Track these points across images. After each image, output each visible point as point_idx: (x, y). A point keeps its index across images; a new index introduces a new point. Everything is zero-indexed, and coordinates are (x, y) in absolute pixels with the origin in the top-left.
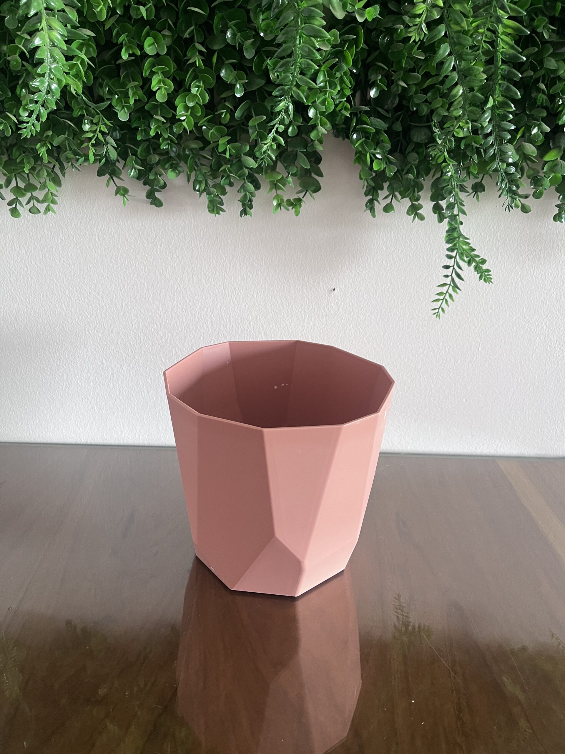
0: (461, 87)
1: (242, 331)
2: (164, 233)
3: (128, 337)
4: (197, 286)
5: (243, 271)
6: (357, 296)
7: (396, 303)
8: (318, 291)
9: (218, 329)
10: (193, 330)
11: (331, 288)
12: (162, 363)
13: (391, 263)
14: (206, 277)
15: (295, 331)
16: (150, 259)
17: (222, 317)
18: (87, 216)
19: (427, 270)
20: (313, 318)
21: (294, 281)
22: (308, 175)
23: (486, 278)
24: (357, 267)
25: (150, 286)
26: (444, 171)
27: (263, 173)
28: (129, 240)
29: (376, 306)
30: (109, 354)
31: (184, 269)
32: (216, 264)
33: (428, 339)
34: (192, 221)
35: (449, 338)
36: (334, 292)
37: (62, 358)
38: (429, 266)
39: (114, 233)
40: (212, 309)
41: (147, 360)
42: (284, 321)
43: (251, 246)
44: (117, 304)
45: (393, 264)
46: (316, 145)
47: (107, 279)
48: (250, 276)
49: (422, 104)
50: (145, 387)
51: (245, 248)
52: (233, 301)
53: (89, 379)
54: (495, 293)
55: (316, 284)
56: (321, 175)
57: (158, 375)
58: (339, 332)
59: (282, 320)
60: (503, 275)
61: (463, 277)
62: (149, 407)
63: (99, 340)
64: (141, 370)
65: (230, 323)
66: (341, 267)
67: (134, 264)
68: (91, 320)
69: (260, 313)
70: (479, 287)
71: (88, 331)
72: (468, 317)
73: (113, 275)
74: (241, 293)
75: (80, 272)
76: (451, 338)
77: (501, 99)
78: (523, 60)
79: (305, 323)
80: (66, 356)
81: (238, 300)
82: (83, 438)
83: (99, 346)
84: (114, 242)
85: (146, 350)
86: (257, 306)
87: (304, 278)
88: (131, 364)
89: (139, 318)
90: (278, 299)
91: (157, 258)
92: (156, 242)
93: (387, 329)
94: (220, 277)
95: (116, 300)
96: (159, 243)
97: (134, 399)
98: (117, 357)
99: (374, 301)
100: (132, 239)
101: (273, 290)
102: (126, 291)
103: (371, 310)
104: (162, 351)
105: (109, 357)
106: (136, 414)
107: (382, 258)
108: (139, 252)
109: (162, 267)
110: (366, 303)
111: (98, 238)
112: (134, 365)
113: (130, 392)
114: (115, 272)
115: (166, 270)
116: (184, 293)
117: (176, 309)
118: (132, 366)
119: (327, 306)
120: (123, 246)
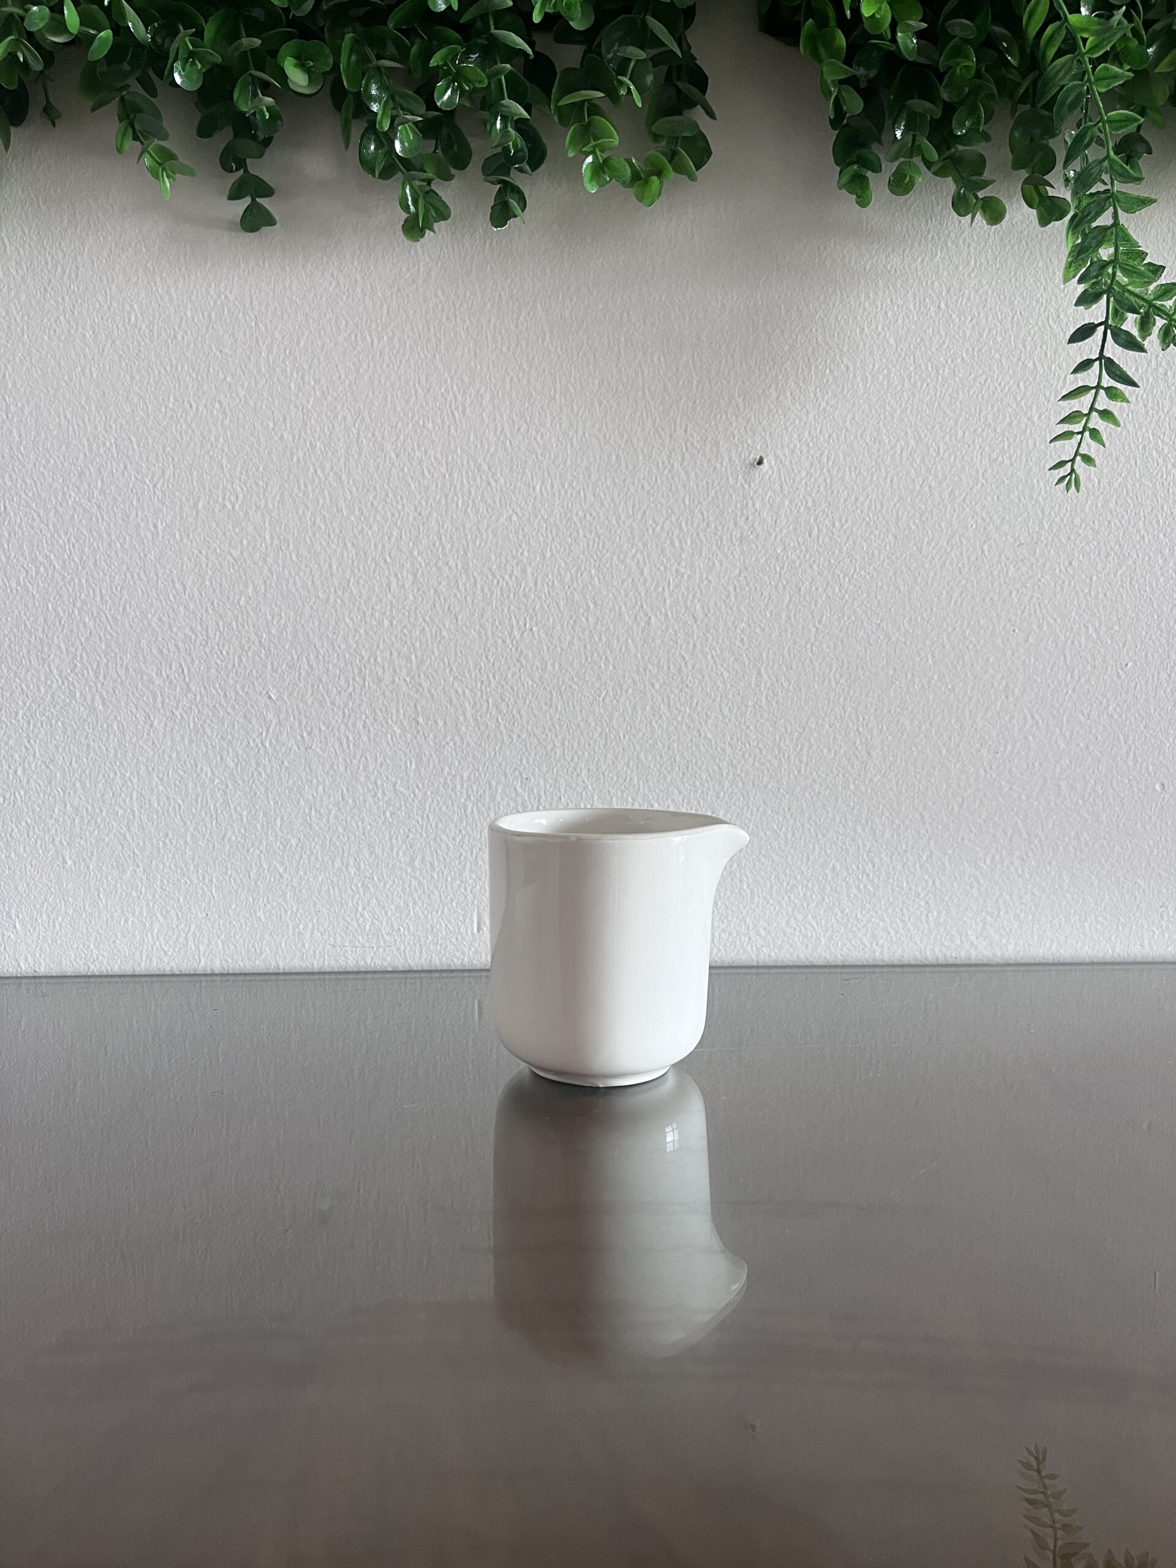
2: (279, 313)
3: (170, 626)
4: (371, 464)
5: (502, 416)
6: (825, 480)
7: (937, 495)
8: (715, 468)
9: (432, 591)
10: (361, 597)
11: (752, 456)
12: (268, 702)
13: (913, 380)
14: (398, 437)
15: (655, 589)
16: (240, 390)
17: (444, 554)
18: (64, 272)
19: (1015, 398)
20: (705, 549)
21: (646, 441)
24: (819, 395)
25: (239, 469)
28: (179, 337)
29: (882, 507)
30: (115, 681)
31: (336, 416)
32: (425, 397)
33: (1035, 599)
34: (359, 277)
35: (1093, 594)
36: (761, 467)
38: (1018, 386)
39: (139, 315)
40: (414, 533)
41: (225, 696)
42: (623, 562)
43: (523, 343)
44: (143, 524)
45: (919, 384)
47: (114, 450)
48: (523, 429)
50: (217, 781)
51: (504, 349)
52: (474, 503)
53: (52, 761)
55: (709, 446)
57: (258, 741)
59: (615, 558)
62: (228, 847)
63: (87, 639)
64: (206, 726)
65: (466, 571)
66: (774, 396)
67: (194, 407)
68: (64, 577)
69: (554, 539)
70: (1163, 442)
71: (55, 611)
73: (133, 439)
74: (496, 481)
75: (38, 434)
76: (1101, 596)
79: (683, 563)
81: (490, 502)
83: (84, 655)
84: (139, 343)
85: (224, 664)
86: (543, 517)
87: (675, 430)
88: (177, 708)
89: (204, 566)
90: (602, 495)
91: (259, 386)
92: (257, 339)
93: (917, 574)
94: (436, 435)
95: (139, 514)
96: (264, 343)
97: (185, 823)
98: (137, 689)
99: (873, 490)
100: (189, 332)
101: (588, 469)
102: (168, 486)
103: (867, 519)
104: (269, 667)
105: (114, 692)
106: (189, 870)
107: (887, 367)
108: (208, 371)
109: (273, 413)
110: (853, 497)
111: (93, 333)
112: (186, 713)
113: (172, 800)
114: (138, 429)
115: (285, 418)
116: (336, 485)
117: (310, 534)
118: (179, 717)
119: (742, 511)
120: (163, 354)
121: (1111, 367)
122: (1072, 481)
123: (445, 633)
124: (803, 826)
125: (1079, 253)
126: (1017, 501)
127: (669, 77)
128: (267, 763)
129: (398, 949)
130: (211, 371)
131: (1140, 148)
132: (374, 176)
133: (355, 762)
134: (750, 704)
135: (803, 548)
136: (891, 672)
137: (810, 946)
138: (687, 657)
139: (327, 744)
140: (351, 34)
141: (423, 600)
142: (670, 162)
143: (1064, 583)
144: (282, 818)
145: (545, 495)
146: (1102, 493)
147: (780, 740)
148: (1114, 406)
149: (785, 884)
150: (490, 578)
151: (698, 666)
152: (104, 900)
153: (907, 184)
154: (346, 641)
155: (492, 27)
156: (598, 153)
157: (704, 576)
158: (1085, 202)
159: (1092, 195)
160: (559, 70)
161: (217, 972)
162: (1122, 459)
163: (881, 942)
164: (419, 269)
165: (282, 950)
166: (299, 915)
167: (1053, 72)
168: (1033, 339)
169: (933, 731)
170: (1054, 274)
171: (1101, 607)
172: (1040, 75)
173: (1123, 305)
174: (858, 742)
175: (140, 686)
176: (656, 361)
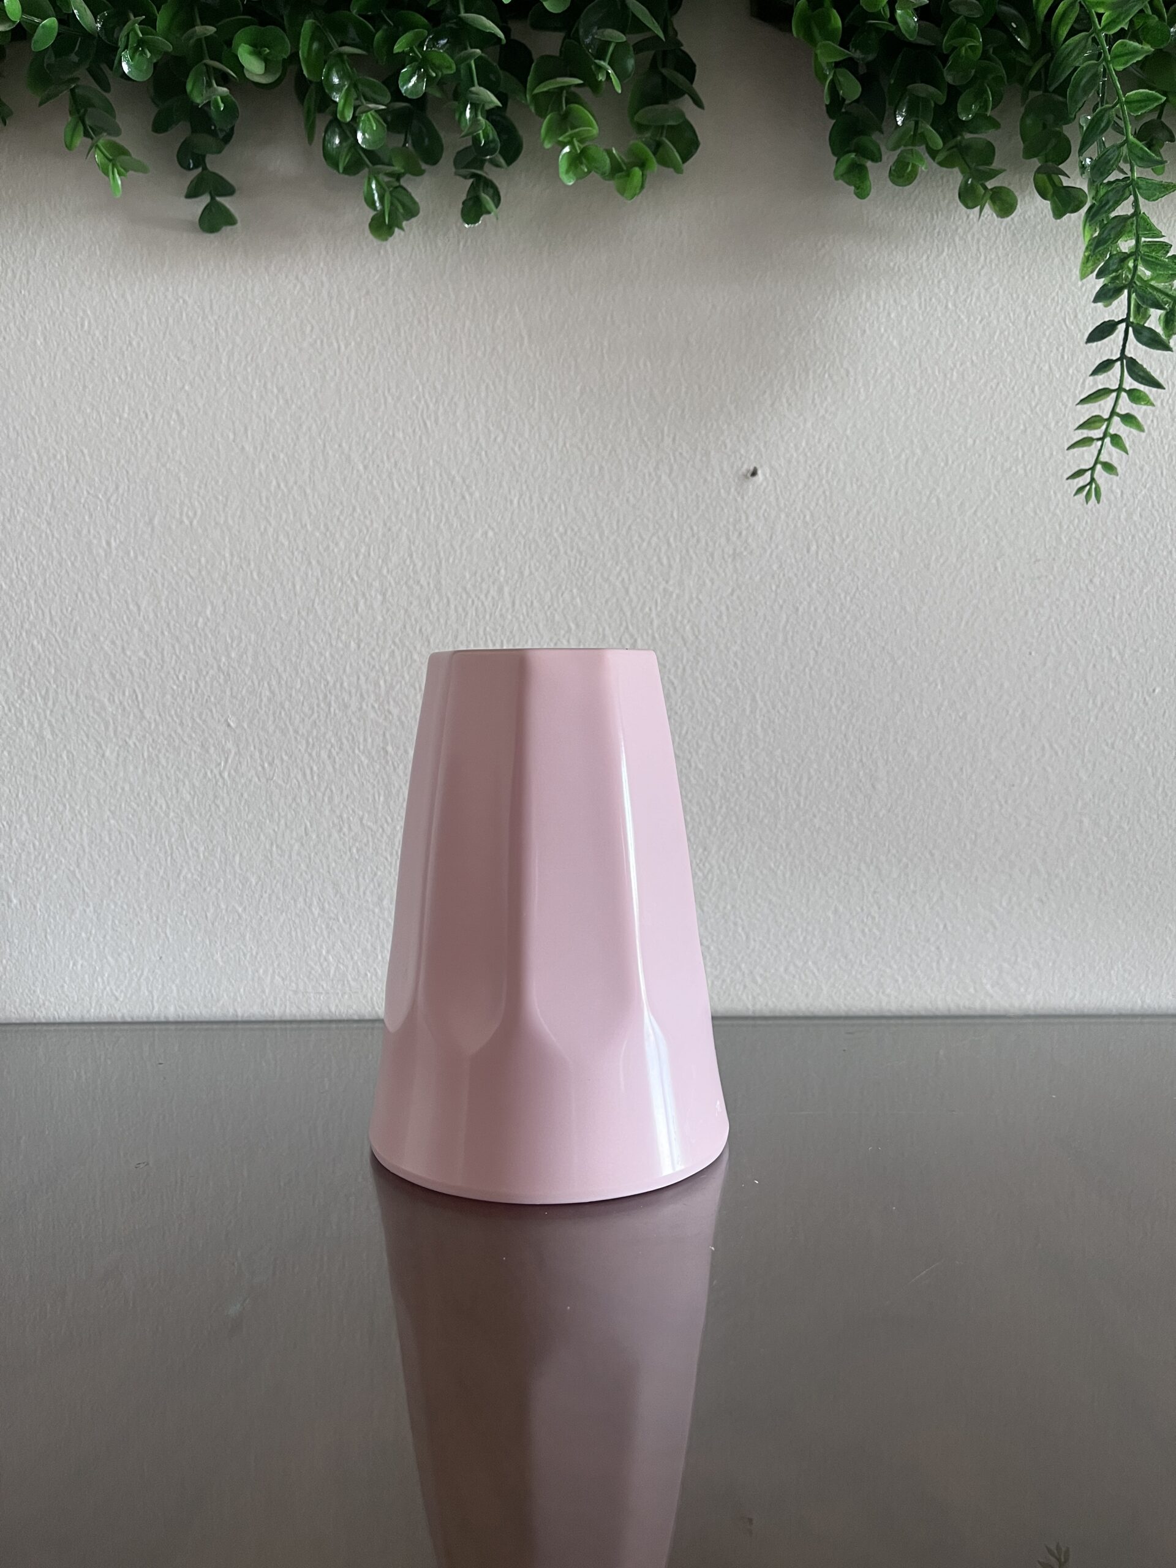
1: (477, 615)
2: (240, 318)
4: (338, 476)
5: (477, 425)
6: (824, 492)
7: (945, 508)
8: (705, 480)
9: (402, 612)
10: (326, 618)
11: (745, 467)
13: (918, 386)
14: (366, 448)
15: (642, 609)
16: (198, 399)
17: (415, 572)
18: (14, 276)
19: (1029, 403)
20: (695, 567)
21: (630, 451)
24: (817, 401)
25: (197, 483)
28: (134, 343)
29: (886, 520)
30: (65, 708)
31: (300, 426)
32: (395, 405)
33: (1053, 620)
34: (325, 279)
35: (1116, 614)
36: (755, 478)
38: (1033, 391)
39: (92, 321)
40: (383, 549)
41: (181, 724)
42: (607, 580)
43: (500, 349)
44: (95, 542)
45: (926, 389)
47: (65, 464)
48: (499, 440)
50: (172, 814)
51: (480, 354)
52: (447, 518)
55: (699, 457)
57: (216, 771)
58: (776, 607)
59: (598, 576)
62: (183, 885)
63: (35, 664)
64: (161, 756)
65: (439, 590)
66: (769, 402)
67: (150, 417)
68: (11, 598)
69: (532, 556)
73: (86, 451)
74: (471, 495)
76: (1125, 616)
79: (671, 582)
81: (464, 516)
83: (32, 681)
84: (92, 350)
85: (180, 689)
86: (520, 533)
87: (662, 440)
88: (130, 737)
89: (160, 586)
90: (584, 509)
91: (219, 395)
92: (217, 346)
93: (924, 592)
94: (407, 445)
95: (92, 531)
96: (224, 350)
97: (138, 860)
98: (88, 716)
99: (876, 504)
100: (145, 338)
101: (569, 481)
102: (122, 501)
103: (871, 534)
104: (228, 693)
105: (64, 718)
106: (141, 909)
107: (890, 370)
108: (165, 379)
109: (233, 423)
110: (855, 510)
111: (45, 339)
112: (139, 741)
113: (124, 835)
114: (90, 440)
115: (246, 429)
116: (299, 499)
117: (273, 551)
118: (132, 746)
119: (735, 526)
120: (117, 361)
121: (1134, 368)
122: (1092, 491)
123: (416, 656)
124: (802, 865)
125: (1097, 246)
126: (1032, 514)
127: (653, 65)
128: (225, 795)
129: (365, 997)
130: (168, 378)
131: (1161, 135)
132: (338, 171)
133: (320, 795)
134: (744, 731)
135: (801, 565)
136: (897, 699)
137: (811, 994)
138: (676, 682)
139: (289, 776)
140: (311, 21)
141: (392, 620)
142: (655, 154)
143: (1084, 602)
144: (241, 855)
145: (523, 509)
146: (1125, 505)
147: (777, 772)
148: (1138, 411)
149: (783, 927)
150: (464, 596)
151: (687, 692)
152: (51, 943)
153: (908, 174)
154: (310, 665)
155: (462, 11)
156: (576, 143)
157: (694, 596)
158: (1102, 192)
159: (1110, 183)
160: (535, 56)
161: (171, 1019)
162: (1147, 468)
163: (888, 991)
164: (389, 271)
165: (241, 997)
166: (259, 959)
167: (1066, 52)
168: (1048, 340)
169: (944, 763)
170: (1071, 270)
171: (1125, 628)
172: (1052, 58)
173: (1146, 299)
174: (861, 773)
175: (91, 714)
176: (641, 365)
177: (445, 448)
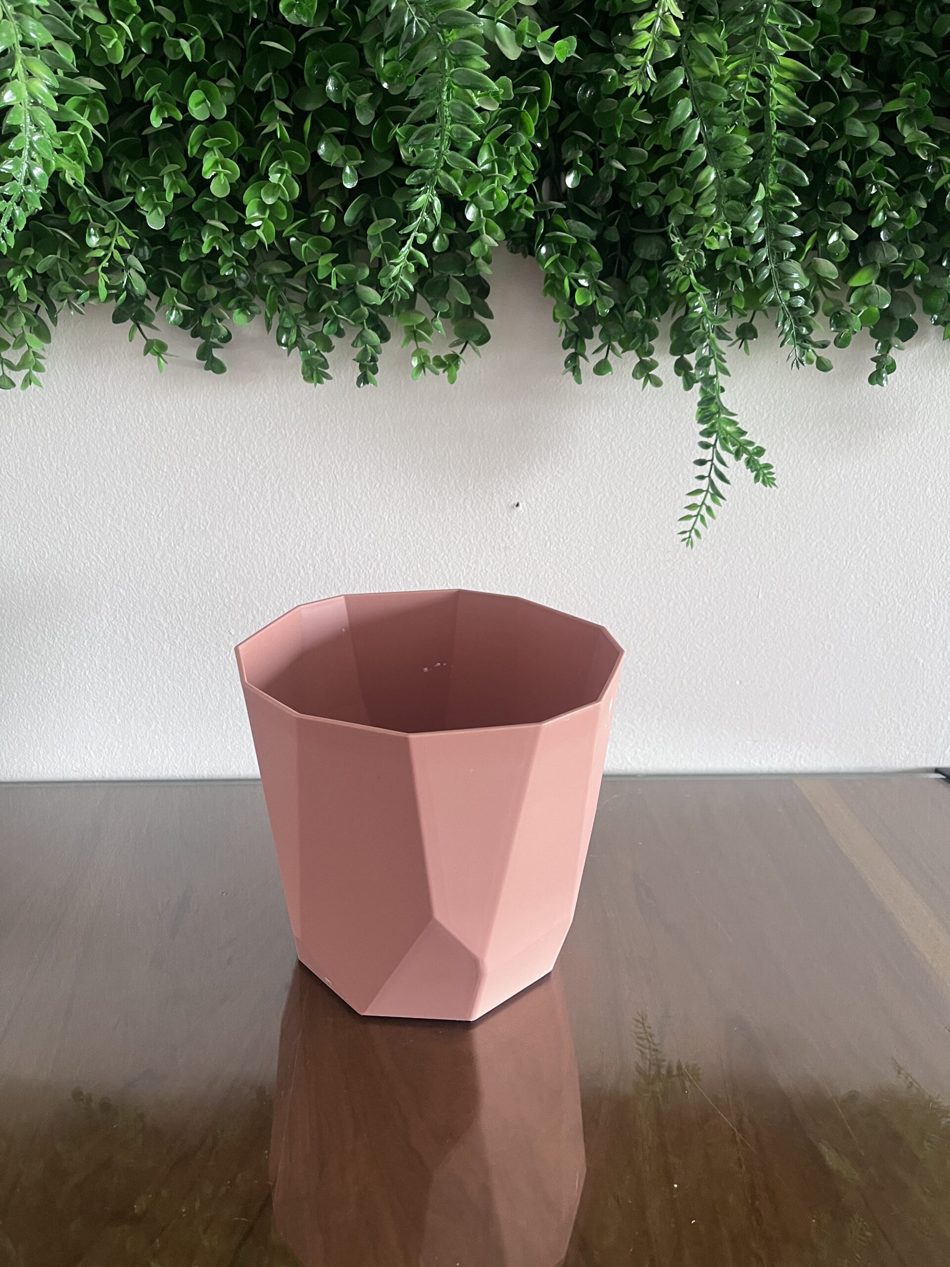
0: (713, 169)
1: (365, 577)
2: (229, 416)
3: (171, 595)
4: (287, 505)
5: (364, 477)
6: (555, 516)
7: (620, 524)
8: (491, 509)
9: (324, 575)
10: (282, 579)
11: (512, 502)
12: (230, 636)
13: (609, 459)
14: (303, 489)
15: (455, 575)
16: (206, 461)
17: (331, 555)
18: (96, 390)
20: (484, 555)
21: (450, 493)
22: (469, 316)
23: (766, 479)
24: (553, 467)
25: (207, 507)
26: (691, 305)
27: (394, 314)
28: (169, 431)
29: (588, 531)
30: (140, 624)
31: (265, 477)
32: (318, 467)
33: (674, 582)
34: (277, 396)
35: (708, 579)
36: (518, 508)
37: (58, 633)
39: (144, 418)
40: (313, 543)
41: (205, 632)
42: (436, 560)
43: (377, 436)
44: (151, 538)
45: (613, 461)
46: (480, 266)
47: (132, 496)
48: (377, 486)
49: (650, 197)
50: (201, 678)
51: (366, 439)
52: (349, 528)
53: (106, 667)
54: (781, 504)
55: (487, 496)
56: (489, 315)
57: (225, 657)
58: (527, 575)
59: (432, 558)
60: (792, 474)
61: (728, 477)
62: (209, 713)
63: (122, 601)
64: (194, 649)
65: (344, 565)
66: (527, 467)
67: (179, 470)
68: (106, 568)
69: (396, 547)
70: (755, 495)
71: (102, 585)
72: (739, 545)
73: (144, 490)
74: (362, 515)
75: (87, 487)
76: (713, 580)
77: (777, 187)
78: (812, 122)
79: (471, 561)
80: (65, 630)
81: (358, 526)
82: (98, 771)
83: (121, 610)
84: (144, 434)
85: (203, 616)
86: (389, 535)
87: (467, 487)
88: (177, 639)
89: (189, 562)
90: (424, 523)
91: (219, 459)
92: (216, 432)
93: (606, 568)
94: (325, 488)
95: (150, 532)
96: (220, 434)
97: (184, 700)
98: (153, 629)
99: (583, 521)
100: (174, 427)
101: (416, 508)
102: (166, 517)
103: (579, 537)
104: (230, 616)
105: (139, 629)
106: (187, 725)
107: (594, 451)
108: (187, 451)
110: (571, 525)
111: (116, 428)
112: (182, 641)
114: (146, 484)
115: (234, 478)
116: (266, 516)
117: (252, 543)
118: (178, 644)
119: (506, 533)
120: (159, 440)
122: (689, 542)
130: (189, 450)
135: (541, 553)
145: (391, 523)
148: (713, 507)
150: (358, 568)
153: (605, 369)
154: (274, 603)
171: (712, 587)
175: (154, 627)
176: (457, 447)
177: (347, 489)
